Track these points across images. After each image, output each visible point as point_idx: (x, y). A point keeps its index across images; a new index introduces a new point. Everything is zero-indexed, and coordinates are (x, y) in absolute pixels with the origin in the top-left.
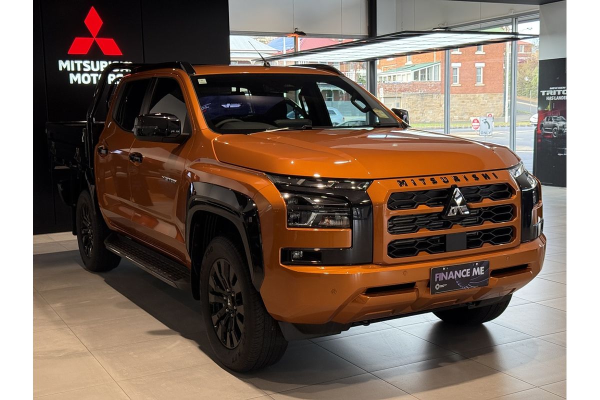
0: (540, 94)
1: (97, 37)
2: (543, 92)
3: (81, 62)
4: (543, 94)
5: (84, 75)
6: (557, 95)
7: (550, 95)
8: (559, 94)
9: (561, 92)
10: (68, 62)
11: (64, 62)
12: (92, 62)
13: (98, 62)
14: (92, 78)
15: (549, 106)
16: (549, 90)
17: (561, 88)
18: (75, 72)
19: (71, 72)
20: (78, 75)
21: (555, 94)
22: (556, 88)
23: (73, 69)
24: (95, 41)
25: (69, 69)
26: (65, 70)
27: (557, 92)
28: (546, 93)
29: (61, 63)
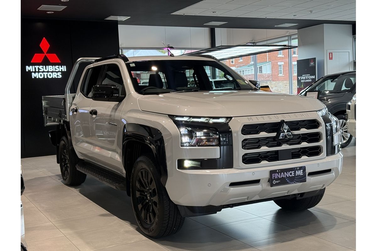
0: (298, 79)
1: (47, 53)
2: (299, 78)
3: (38, 66)
4: (300, 79)
5: (40, 73)
6: (306, 79)
7: (303, 79)
8: (307, 78)
9: (308, 77)
10: (31, 67)
11: (29, 66)
12: (44, 67)
13: (47, 66)
14: (44, 75)
15: (302, 85)
16: (302, 76)
17: (308, 75)
18: (35, 72)
19: (33, 72)
20: (37, 73)
21: (305, 78)
22: (305, 75)
23: (34, 71)
24: (45, 56)
25: (31, 71)
26: (29, 71)
27: (306, 78)
28: (301, 78)
29: (27, 67)
